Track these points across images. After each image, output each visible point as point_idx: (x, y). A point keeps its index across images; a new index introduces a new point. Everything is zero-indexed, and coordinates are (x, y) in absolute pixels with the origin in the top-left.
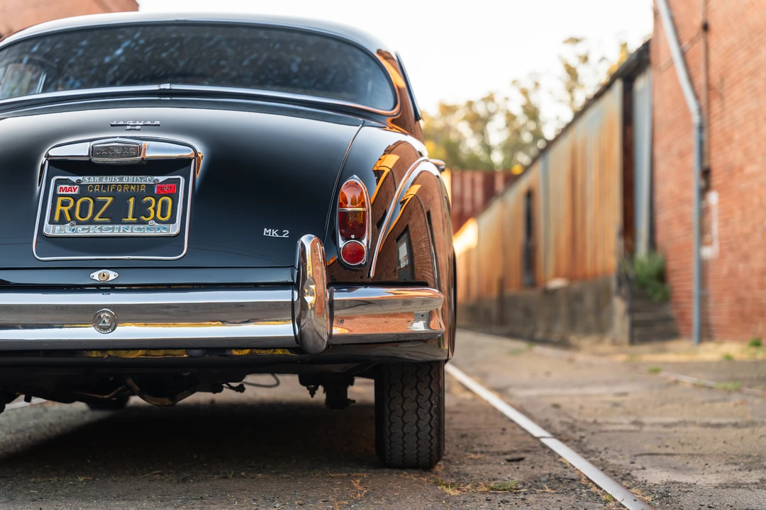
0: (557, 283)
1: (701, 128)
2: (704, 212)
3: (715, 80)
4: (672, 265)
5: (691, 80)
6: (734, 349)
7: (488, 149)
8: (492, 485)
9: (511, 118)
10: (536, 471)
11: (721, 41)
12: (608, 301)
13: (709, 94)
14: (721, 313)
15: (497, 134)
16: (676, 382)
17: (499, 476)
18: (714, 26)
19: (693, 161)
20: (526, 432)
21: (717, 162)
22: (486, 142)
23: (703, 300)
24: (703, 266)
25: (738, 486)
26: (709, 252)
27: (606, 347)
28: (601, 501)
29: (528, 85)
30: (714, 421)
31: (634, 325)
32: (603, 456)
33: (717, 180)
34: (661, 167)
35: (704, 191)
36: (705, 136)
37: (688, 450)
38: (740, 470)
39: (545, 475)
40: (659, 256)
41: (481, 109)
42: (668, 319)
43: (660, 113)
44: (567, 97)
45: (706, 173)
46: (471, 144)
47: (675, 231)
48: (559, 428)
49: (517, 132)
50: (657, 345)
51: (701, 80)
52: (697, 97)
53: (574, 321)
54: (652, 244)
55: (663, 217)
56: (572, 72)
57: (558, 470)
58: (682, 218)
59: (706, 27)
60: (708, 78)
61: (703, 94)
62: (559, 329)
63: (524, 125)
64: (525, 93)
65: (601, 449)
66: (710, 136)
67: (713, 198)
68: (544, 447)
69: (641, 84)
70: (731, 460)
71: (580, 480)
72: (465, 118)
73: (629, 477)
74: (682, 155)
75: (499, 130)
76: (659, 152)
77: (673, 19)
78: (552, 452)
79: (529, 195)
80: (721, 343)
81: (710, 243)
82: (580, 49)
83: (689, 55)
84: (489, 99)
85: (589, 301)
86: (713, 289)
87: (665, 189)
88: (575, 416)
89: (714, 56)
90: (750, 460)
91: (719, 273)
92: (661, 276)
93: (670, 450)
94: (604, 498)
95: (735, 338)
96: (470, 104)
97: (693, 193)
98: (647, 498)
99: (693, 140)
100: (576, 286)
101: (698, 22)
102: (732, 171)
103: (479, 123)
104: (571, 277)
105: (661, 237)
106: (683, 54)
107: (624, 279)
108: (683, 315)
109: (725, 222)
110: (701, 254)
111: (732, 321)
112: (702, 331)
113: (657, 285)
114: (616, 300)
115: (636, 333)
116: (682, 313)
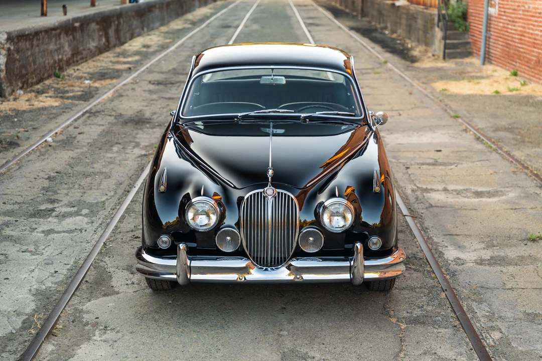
0: (401, 3)
14: (496, 50)
16: (466, 129)
23: (487, 39)
24: (489, 18)
26: (493, 11)
31: (446, 47)
42: (466, 43)
81: (493, 6)
85: (420, 22)
92: (464, 16)
108: (475, 44)
110: (488, 10)
111: (502, 57)
112: (485, 58)
113: (461, 22)
114: (437, 29)
115: (447, 51)
116: (475, 42)
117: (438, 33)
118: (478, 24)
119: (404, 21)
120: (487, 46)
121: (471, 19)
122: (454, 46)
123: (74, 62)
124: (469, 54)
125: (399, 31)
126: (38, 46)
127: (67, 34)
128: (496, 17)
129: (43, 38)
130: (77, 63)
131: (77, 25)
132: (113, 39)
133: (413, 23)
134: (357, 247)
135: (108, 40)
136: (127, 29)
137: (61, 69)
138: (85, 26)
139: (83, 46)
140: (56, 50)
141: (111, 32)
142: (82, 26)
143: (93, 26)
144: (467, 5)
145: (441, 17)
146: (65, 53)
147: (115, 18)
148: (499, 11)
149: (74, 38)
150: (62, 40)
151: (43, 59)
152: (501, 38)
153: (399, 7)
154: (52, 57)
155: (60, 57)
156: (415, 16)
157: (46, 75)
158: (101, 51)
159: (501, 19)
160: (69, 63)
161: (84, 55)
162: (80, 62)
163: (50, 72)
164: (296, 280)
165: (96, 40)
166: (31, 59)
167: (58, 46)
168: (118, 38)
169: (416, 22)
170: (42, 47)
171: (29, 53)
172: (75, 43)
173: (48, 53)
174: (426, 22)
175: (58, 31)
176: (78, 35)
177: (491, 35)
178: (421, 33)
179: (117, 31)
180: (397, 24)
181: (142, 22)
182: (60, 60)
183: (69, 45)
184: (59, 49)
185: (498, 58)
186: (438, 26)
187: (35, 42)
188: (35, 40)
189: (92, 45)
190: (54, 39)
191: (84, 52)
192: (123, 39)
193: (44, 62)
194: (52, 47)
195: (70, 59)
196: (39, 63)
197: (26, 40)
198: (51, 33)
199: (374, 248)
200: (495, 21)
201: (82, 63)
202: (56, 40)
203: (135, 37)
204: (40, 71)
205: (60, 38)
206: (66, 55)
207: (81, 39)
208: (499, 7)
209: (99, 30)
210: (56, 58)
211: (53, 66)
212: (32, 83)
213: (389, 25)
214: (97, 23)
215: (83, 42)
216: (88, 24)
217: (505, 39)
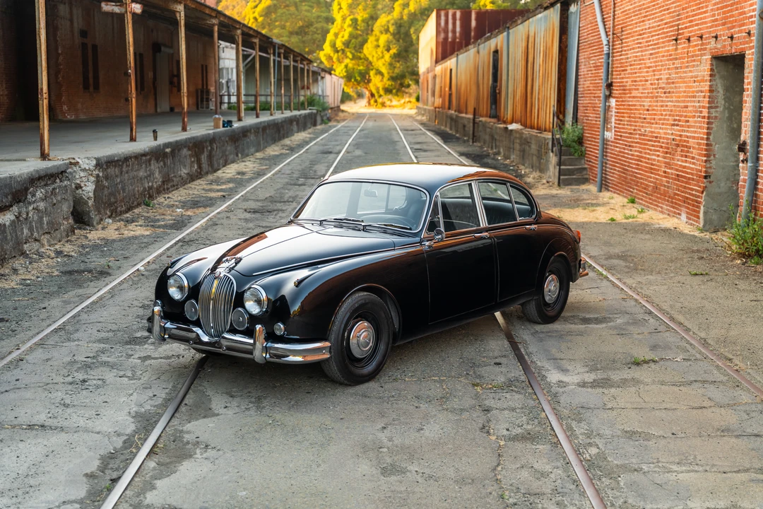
0: (513, 127)
2: (607, 108)
4: (587, 136)
12: (546, 153)
14: (613, 177)
23: (603, 164)
24: (605, 142)
26: (609, 135)
31: (561, 173)
35: (608, 97)
40: (579, 128)
42: (584, 170)
47: (590, 115)
53: (524, 157)
54: (576, 118)
58: (594, 108)
67: (613, 102)
79: (496, 53)
81: (609, 130)
85: (534, 147)
92: (580, 141)
100: (526, 135)
102: (624, 91)
110: (604, 134)
111: (619, 183)
112: (602, 184)
113: (577, 147)
114: (551, 154)
115: (562, 177)
116: (592, 168)
117: (553, 159)
118: (593, 148)
119: (517, 146)
120: (604, 172)
121: (587, 144)
122: (570, 172)
123: (164, 190)
124: (585, 181)
125: (513, 157)
126: (127, 173)
127: (157, 160)
128: (612, 142)
129: (133, 164)
130: (168, 191)
131: (168, 150)
132: (205, 166)
133: (527, 148)
135: (200, 167)
136: (221, 155)
137: (151, 197)
138: (177, 151)
139: (174, 173)
140: (146, 177)
141: (204, 158)
142: (173, 152)
143: (185, 152)
144: (583, 129)
145: (555, 142)
146: (156, 180)
147: (208, 144)
148: (615, 135)
149: (165, 164)
150: (152, 167)
151: (132, 186)
152: (617, 163)
153: (511, 130)
154: (142, 184)
155: (150, 184)
156: (529, 140)
157: (135, 203)
158: (192, 178)
159: (617, 143)
160: (159, 191)
161: (175, 183)
162: (171, 189)
163: (139, 200)
165: (188, 166)
166: (120, 186)
167: (148, 173)
168: (211, 164)
169: (530, 146)
170: (131, 174)
171: (118, 181)
172: (166, 169)
173: (138, 180)
174: (540, 147)
175: (148, 157)
176: (169, 161)
177: (608, 160)
178: (535, 158)
179: (210, 157)
180: (510, 149)
181: (236, 148)
182: (151, 188)
183: (160, 172)
184: (149, 176)
185: (615, 185)
186: (552, 152)
187: (125, 169)
188: (125, 166)
189: (184, 172)
190: (144, 166)
191: (174, 179)
192: (216, 166)
193: (134, 190)
194: (142, 173)
195: (160, 187)
196: (129, 190)
197: (115, 166)
198: (141, 159)
200: (611, 146)
201: (172, 191)
202: (146, 167)
203: (228, 164)
204: (130, 199)
205: (150, 165)
206: (156, 182)
207: (172, 166)
208: (615, 131)
209: (191, 156)
210: (146, 186)
211: (142, 194)
212: (121, 212)
213: (502, 150)
214: (189, 149)
215: (174, 168)
216: (179, 151)
217: (622, 164)
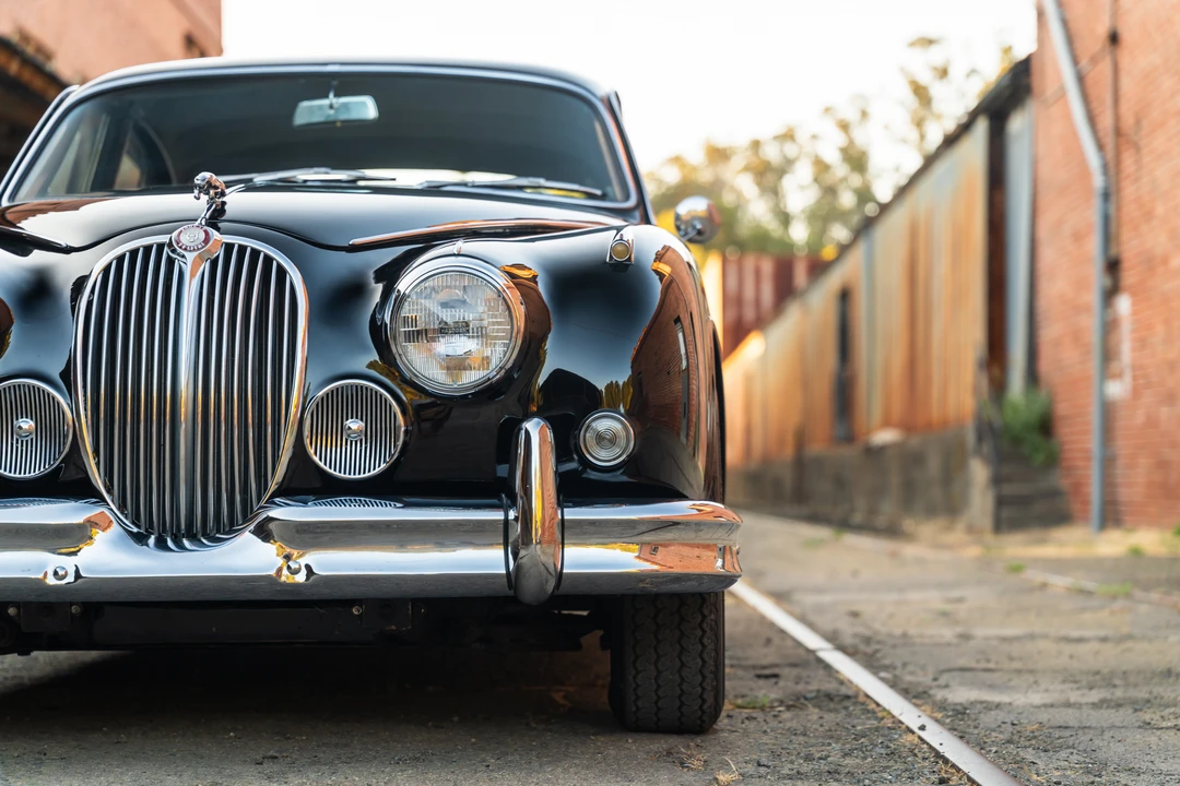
0: (884, 436)
1: (1106, 196)
2: (1109, 327)
3: (1128, 120)
4: (1062, 409)
5: (1092, 119)
6: (1150, 540)
7: (785, 219)
8: (739, 701)
9: (821, 167)
10: (800, 687)
11: (1137, 60)
12: (963, 465)
13: (1118, 142)
14: (1134, 483)
15: (799, 194)
16: (1044, 586)
17: (749, 693)
18: (1127, 36)
19: (1094, 245)
20: (798, 644)
21: (1129, 249)
22: (782, 205)
23: (1108, 462)
24: (1108, 410)
25: (1068, 705)
26: (1116, 389)
27: (957, 535)
28: (876, 718)
29: (851, 115)
30: (1075, 634)
31: (1001, 502)
32: (898, 672)
33: (1129, 276)
34: (1047, 255)
35: (1110, 294)
36: (1112, 210)
37: (1016, 665)
38: (1078, 689)
39: (812, 691)
40: (1043, 394)
41: (772, 153)
42: (1054, 494)
43: (1045, 171)
44: (914, 134)
45: (1113, 266)
46: (757, 211)
47: (1065, 355)
48: (848, 641)
49: (830, 191)
50: (1036, 534)
51: (1106, 121)
52: (1100, 147)
53: (911, 497)
54: (1033, 376)
55: (1049, 333)
56: (921, 93)
57: (830, 686)
58: (1077, 336)
59: (1114, 38)
60: (1117, 118)
61: (1109, 141)
62: (888, 508)
63: (845, 179)
64: (844, 126)
65: (898, 664)
66: (1119, 209)
67: (1124, 304)
68: (820, 661)
69: (1017, 124)
70: (1070, 678)
71: (856, 696)
72: (747, 169)
73: (926, 696)
74: (1078, 237)
75: (802, 188)
76: (1043, 232)
77: (1065, 23)
78: (827, 667)
79: (845, 296)
80: (1132, 530)
81: (1119, 376)
82: (936, 56)
83: (1089, 81)
84: (788, 136)
85: (934, 464)
86: (1123, 447)
87: (1054, 289)
88: (877, 626)
89: (1126, 84)
90: (1098, 677)
91: (1131, 421)
92: (1045, 426)
93: (991, 666)
94: (880, 715)
95: (1153, 522)
96: (756, 145)
97: (1093, 297)
98: (935, 715)
99: (1093, 214)
100: (915, 441)
101: (1102, 30)
102: (1152, 263)
103: (769, 175)
104: (908, 427)
105: (1045, 365)
106: (1081, 79)
107: (985, 430)
108: (1078, 488)
109: (1141, 343)
110: (1104, 392)
112: (1104, 515)
113: (1038, 440)
114: (975, 463)
115: (1003, 512)
117: (979, 472)
118: (1081, 439)
120: (1108, 483)
121: (1064, 432)
122: (1023, 501)
128: (1125, 401)
133: (917, 473)
134: (527, 432)
144: (1052, 401)
148: (1133, 380)
153: (881, 449)
156: (922, 454)
164: (285, 576)
169: (923, 467)
174: (948, 456)
177: (1118, 448)
178: (936, 488)
180: (878, 491)
186: (978, 455)
199: (603, 456)
208: (1135, 376)
213: (859, 503)
